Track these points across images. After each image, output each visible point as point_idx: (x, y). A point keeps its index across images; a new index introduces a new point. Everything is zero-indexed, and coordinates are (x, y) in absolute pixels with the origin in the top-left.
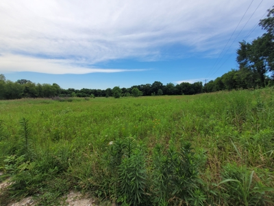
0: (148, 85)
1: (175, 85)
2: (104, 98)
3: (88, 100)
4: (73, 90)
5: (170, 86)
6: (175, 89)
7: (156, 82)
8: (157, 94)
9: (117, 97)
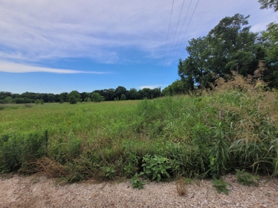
0: (111, 90)
1: (138, 90)
2: (58, 103)
3: (30, 107)
4: (9, 94)
5: (133, 91)
6: (138, 94)
7: (119, 87)
8: (120, 99)
9: (73, 102)
